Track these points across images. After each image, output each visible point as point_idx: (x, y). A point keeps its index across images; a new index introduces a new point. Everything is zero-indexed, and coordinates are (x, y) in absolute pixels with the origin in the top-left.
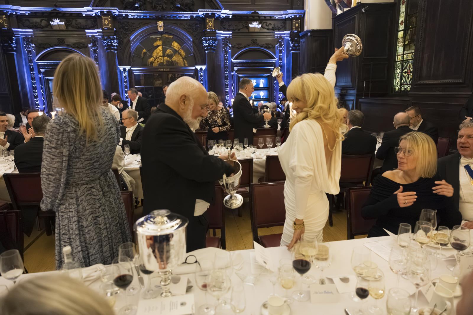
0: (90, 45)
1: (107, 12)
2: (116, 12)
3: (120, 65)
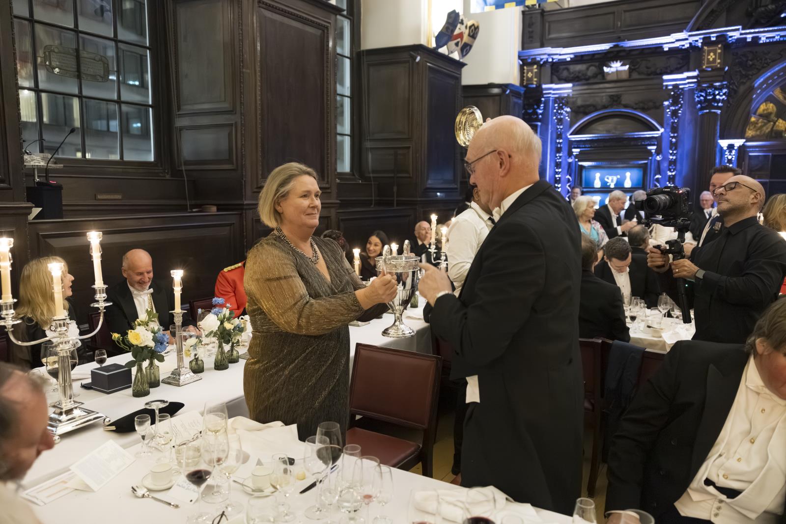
0: (666, 103)
1: (717, 37)
2: (735, 33)
3: (722, 138)
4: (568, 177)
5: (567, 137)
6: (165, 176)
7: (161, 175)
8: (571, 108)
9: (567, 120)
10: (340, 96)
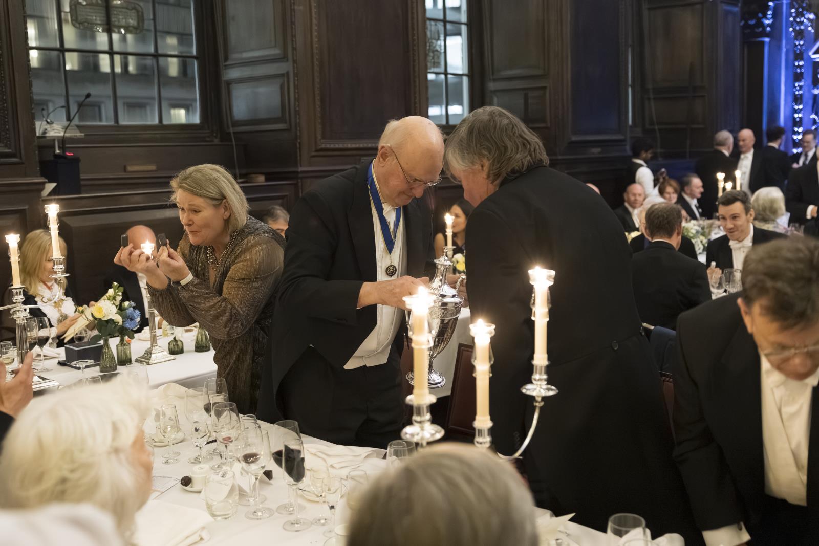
4: (813, 116)
5: (810, 56)
6: (212, 141)
7: (208, 139)
8: (815, 14)
9: (810, 31)
10: (451, 24)
